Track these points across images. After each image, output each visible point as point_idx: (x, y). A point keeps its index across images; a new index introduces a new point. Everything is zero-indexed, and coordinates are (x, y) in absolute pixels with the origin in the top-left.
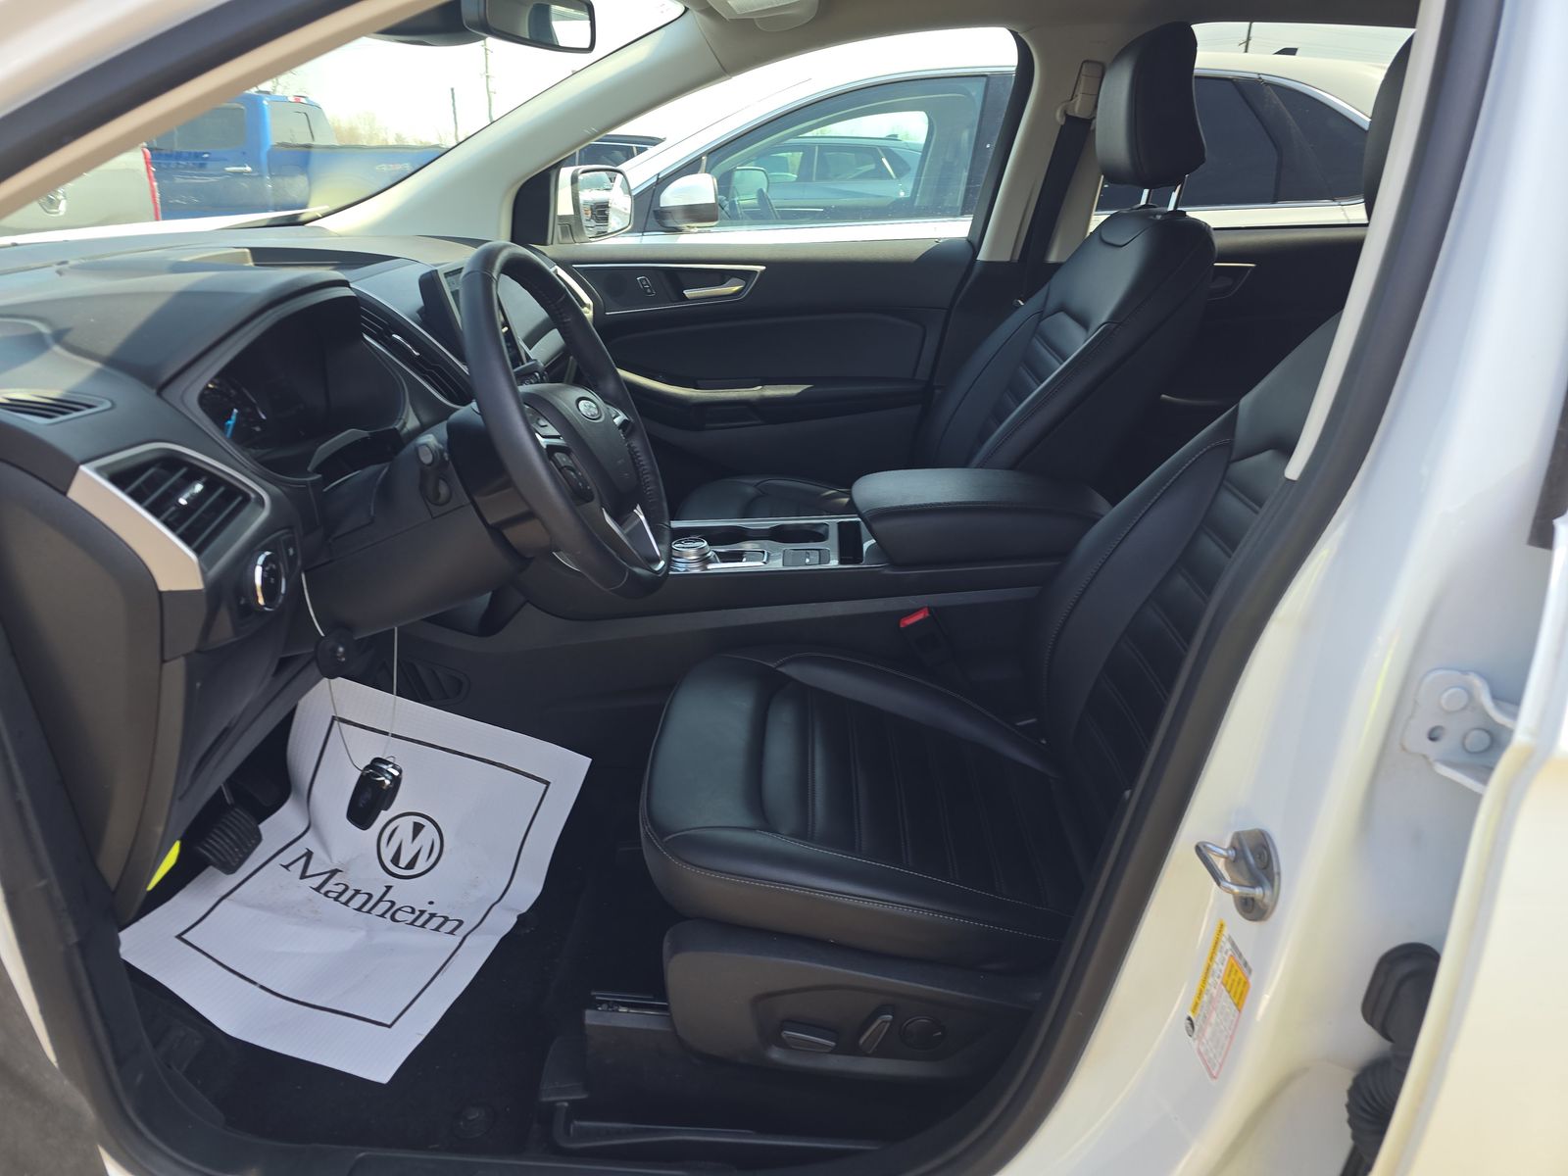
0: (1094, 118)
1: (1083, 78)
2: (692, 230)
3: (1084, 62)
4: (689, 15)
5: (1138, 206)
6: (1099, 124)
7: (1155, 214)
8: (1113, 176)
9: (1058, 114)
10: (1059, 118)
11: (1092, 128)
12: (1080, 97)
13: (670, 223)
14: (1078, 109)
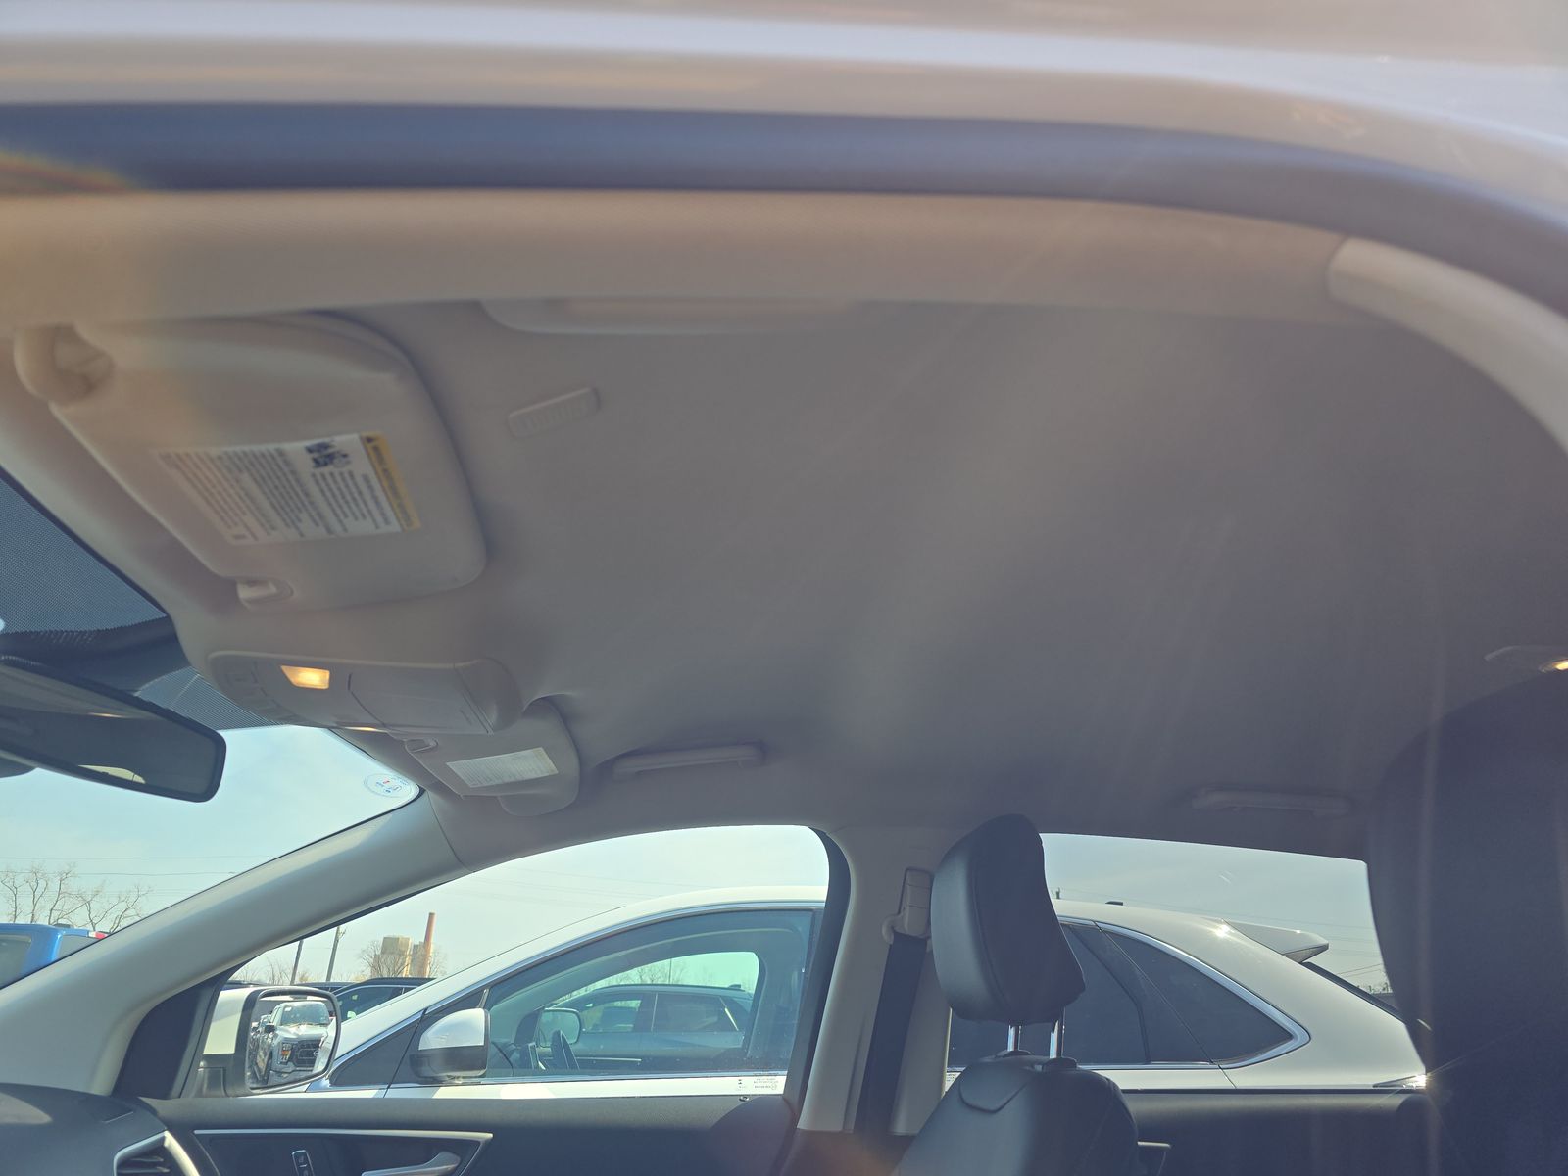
0: (929, 937)
1: (909, 889)
2: (456, 1082)
3: (907, 870)
4: (425, 797)
5: (1004, 1053)
6: (935, 944)
7: (1032, 1064)
8: (964, 1010)
9: (884, 930)
10: (887, 938)
11: (928, 949)
12: (908, 909)
13: (427, 1071)
14: (908, 924)
